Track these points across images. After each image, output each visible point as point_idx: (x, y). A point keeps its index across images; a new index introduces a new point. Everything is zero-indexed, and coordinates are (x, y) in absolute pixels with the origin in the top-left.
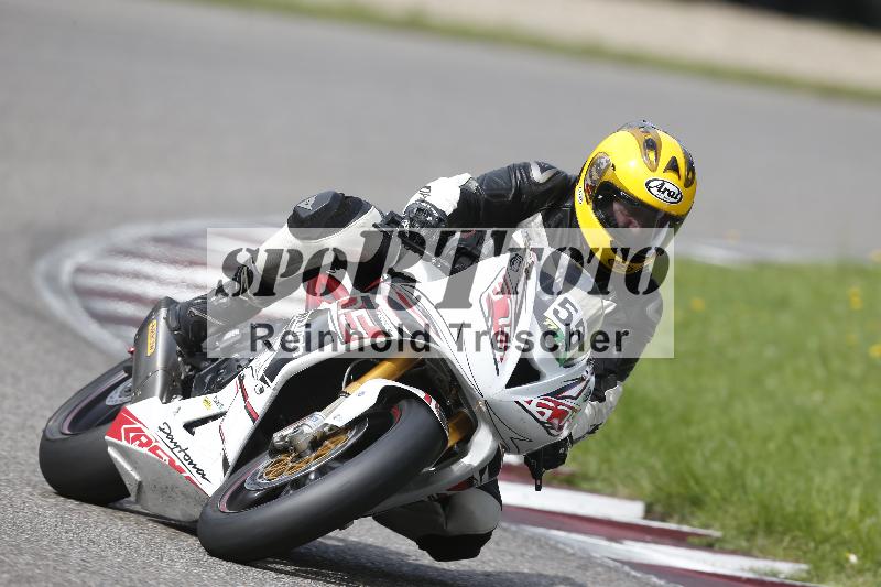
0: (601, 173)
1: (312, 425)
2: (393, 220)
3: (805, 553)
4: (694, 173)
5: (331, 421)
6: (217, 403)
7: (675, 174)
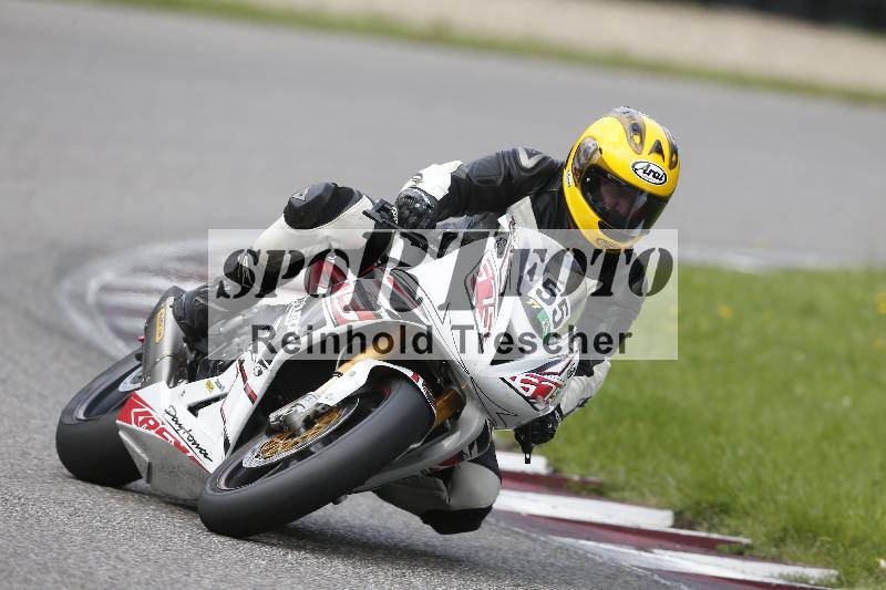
0: (588, 157)
1: (305, 405)
2: (383, 208)
3: (836, 558)
4: (677, 156)
5: (323, 400)
6: (220, 386)
7: (659, 157)
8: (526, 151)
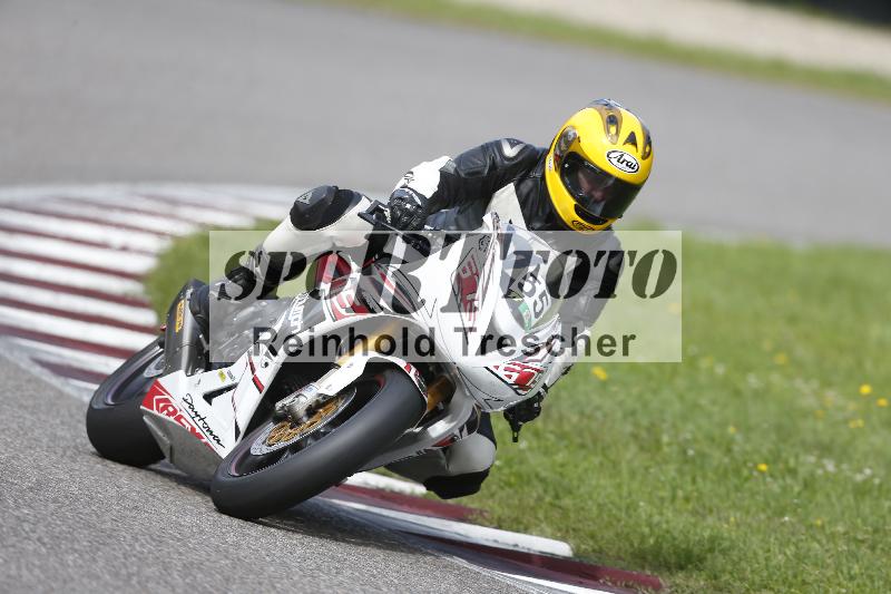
0: (569, 143)
1: (308, 395)
4: (650, 146)
5: (323, 391)
6: (231, 376)
7: (633, 148)
8: (509, 140)
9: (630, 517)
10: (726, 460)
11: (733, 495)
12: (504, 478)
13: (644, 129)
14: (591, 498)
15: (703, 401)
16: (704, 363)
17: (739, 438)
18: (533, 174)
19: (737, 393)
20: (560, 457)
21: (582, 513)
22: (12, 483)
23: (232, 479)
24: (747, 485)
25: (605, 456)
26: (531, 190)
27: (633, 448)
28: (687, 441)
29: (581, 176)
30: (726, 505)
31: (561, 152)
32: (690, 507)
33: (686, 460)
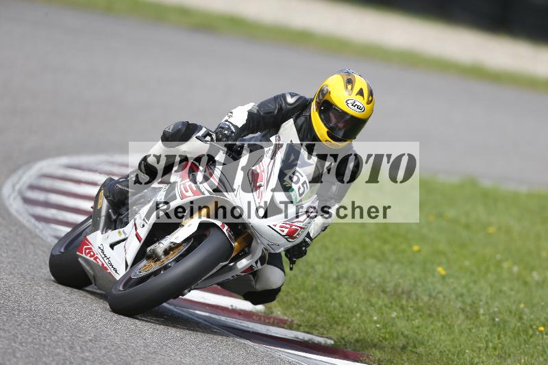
0: (324, 95)
1: (165, 243)
4: (372, 96)
5: (174, 240)
6: (125, 233)
7: (361, 97)
8: (290, 94)
9: (460, 359)
10: (519, 324)
11: (523, 346)
12: (382, 335)
13: (369, 86)
14: (435, 347)
15: (505, 288)
16: (506, 265)
17: (527, 311)
18: (304, 113)
19: (526, 283)
20: (416, 323)
21: (430, 356)
22: (79, 337)
23: (121, 292)
24: (532, 340)
25: (444, 321)
26: (304, 123)
27: (462, 317)
28: (494, 312)
29: (331, 114)
30: (519, 352)
31: (320, 100)
32: (497, 353)
33: (494, 323)
